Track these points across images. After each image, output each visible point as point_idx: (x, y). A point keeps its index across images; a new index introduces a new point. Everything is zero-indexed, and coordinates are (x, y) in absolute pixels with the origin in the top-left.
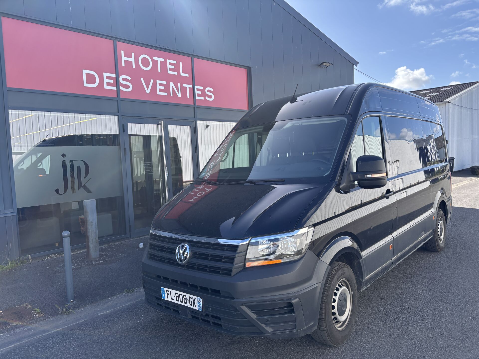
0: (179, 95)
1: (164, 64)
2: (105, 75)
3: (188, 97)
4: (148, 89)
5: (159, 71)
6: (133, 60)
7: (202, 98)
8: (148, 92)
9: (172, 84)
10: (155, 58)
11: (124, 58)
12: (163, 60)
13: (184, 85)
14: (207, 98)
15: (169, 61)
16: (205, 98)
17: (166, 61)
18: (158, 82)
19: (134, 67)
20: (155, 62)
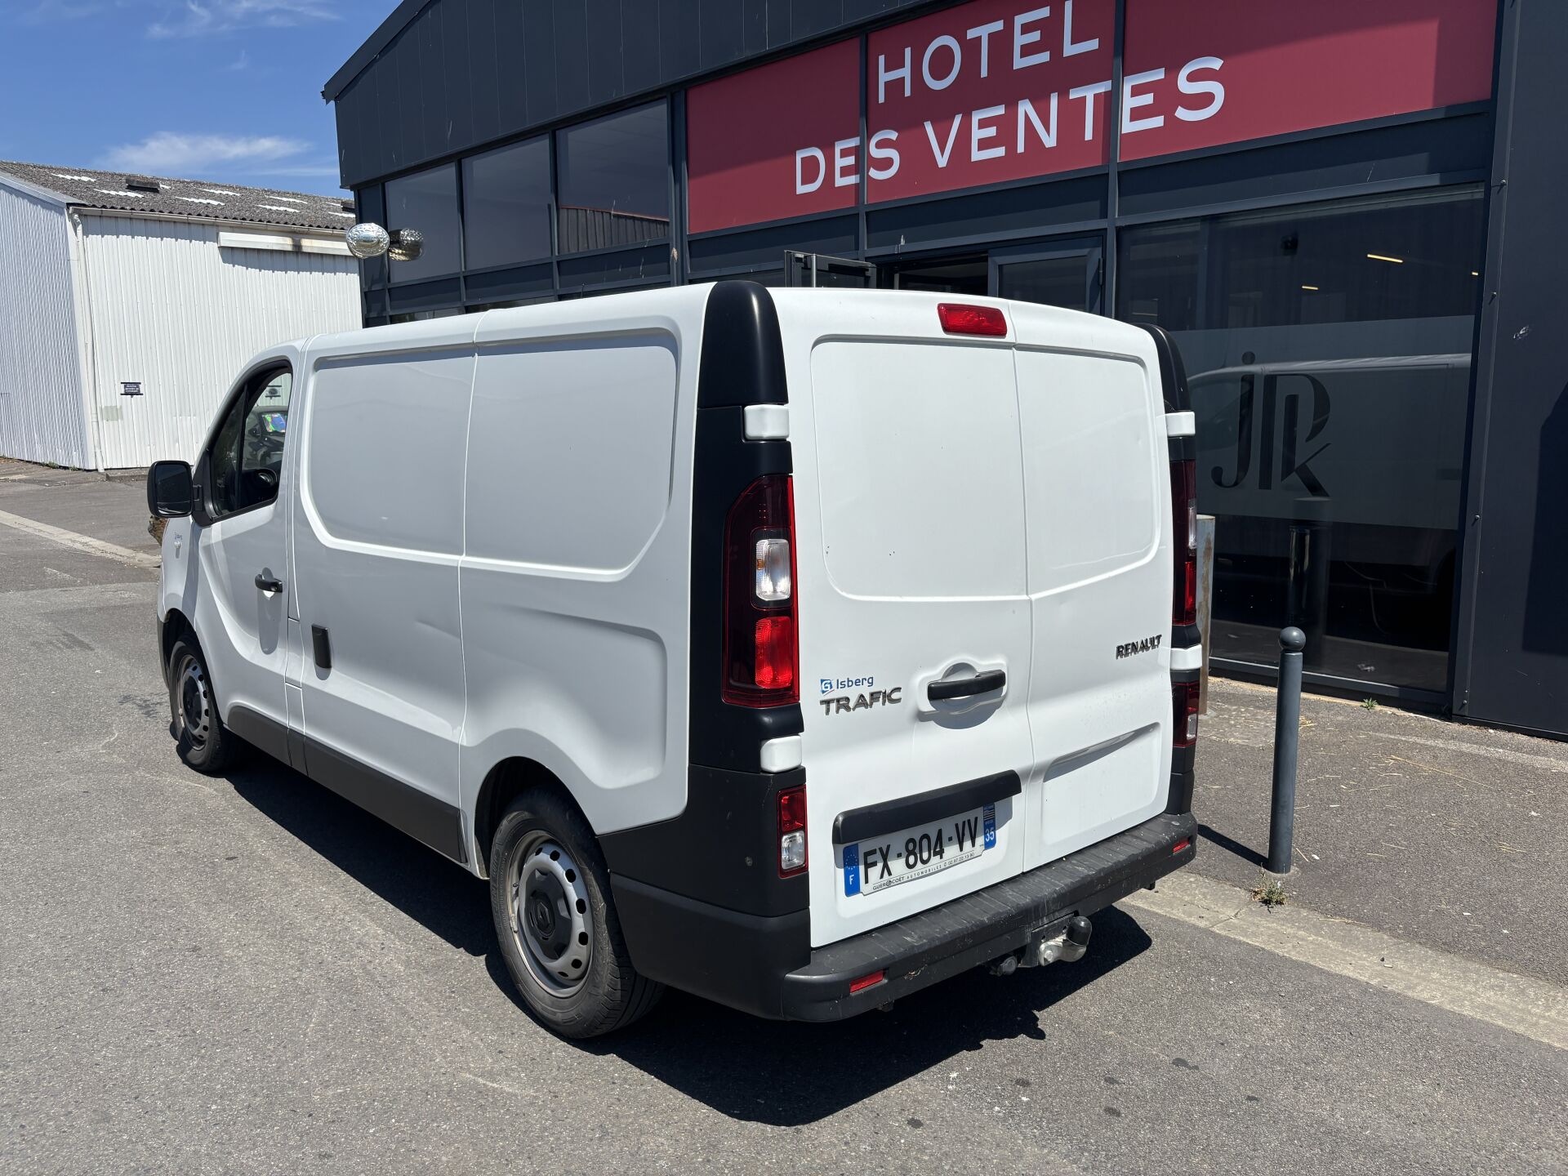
0: (1050, 140)
1: (1001, 44)
2: (839, 146)
3: (1089, 136)
4: (942, 152)
5: (984, 73)
6: (905, 72)
7: (1158, 122)
8: (942, 161)
9: (1025, 108)
10: (971, 34)
11: (884, 77)
12: (998, 26)
13: (1074, 94)
14: (1182, 114)
15: (1020, 20)
16: (1171, 120)
17: (1009, 26)
18: (977, 116)
19: (908, 93)
20: (971, 49)
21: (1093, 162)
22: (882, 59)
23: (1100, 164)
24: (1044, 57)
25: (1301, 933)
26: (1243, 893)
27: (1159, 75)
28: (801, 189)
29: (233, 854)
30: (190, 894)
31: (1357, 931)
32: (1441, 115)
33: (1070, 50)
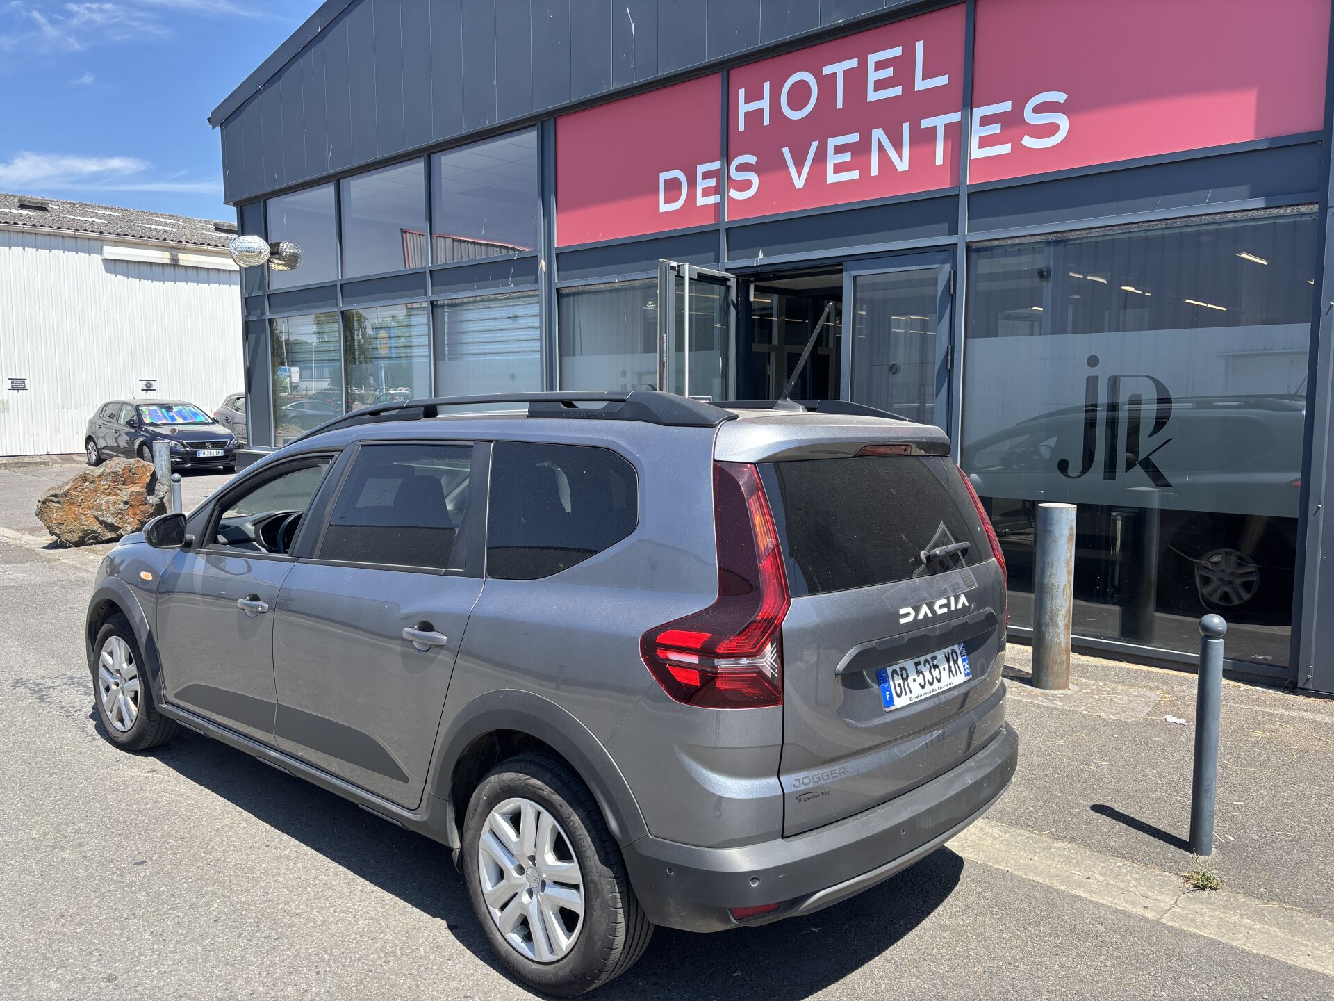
0: (902, 165)
1: (856, 79)
2: (701, 169)
3: (939, 160)
4: (799, 175)
5: (839, 105)
6: (764, 104)
7: (1006, 149)
8: (799, 183)
9: (878, 134)
10: (827, 70)
11: (744, 108)
12: (853, 63)
13: (925, 123)
14: (1028, 141)
15: (873, 58)
16: (1018, 147)
17: (864, 64)
18: (833, 142)
19: (766, 122)
20: (827, 84)
21: (942, 184)
22: (742, 92)
23: (948, 186)
24: (897, 91)
25: (1246, 921)
26: (1174, 878)
27: (1006, 106)
28: (664, 208)
29: (140, 859)
30: (100, 908)
31: (1298, 917)
32: (1265, 146)
33: (920, 85)
